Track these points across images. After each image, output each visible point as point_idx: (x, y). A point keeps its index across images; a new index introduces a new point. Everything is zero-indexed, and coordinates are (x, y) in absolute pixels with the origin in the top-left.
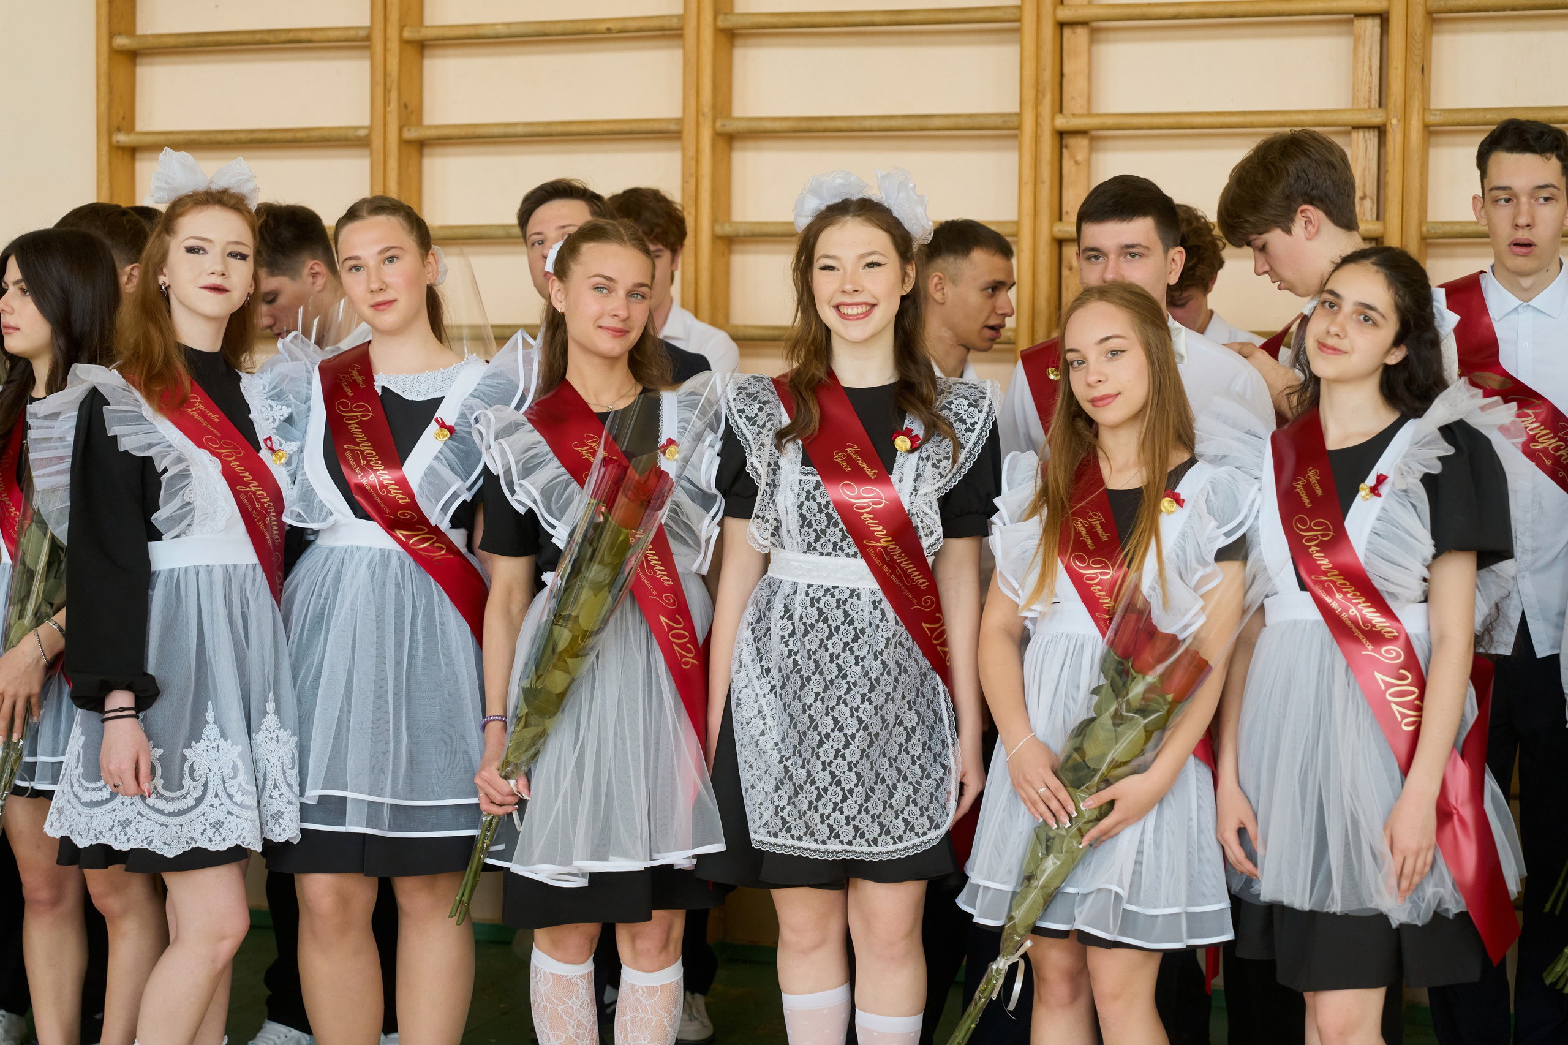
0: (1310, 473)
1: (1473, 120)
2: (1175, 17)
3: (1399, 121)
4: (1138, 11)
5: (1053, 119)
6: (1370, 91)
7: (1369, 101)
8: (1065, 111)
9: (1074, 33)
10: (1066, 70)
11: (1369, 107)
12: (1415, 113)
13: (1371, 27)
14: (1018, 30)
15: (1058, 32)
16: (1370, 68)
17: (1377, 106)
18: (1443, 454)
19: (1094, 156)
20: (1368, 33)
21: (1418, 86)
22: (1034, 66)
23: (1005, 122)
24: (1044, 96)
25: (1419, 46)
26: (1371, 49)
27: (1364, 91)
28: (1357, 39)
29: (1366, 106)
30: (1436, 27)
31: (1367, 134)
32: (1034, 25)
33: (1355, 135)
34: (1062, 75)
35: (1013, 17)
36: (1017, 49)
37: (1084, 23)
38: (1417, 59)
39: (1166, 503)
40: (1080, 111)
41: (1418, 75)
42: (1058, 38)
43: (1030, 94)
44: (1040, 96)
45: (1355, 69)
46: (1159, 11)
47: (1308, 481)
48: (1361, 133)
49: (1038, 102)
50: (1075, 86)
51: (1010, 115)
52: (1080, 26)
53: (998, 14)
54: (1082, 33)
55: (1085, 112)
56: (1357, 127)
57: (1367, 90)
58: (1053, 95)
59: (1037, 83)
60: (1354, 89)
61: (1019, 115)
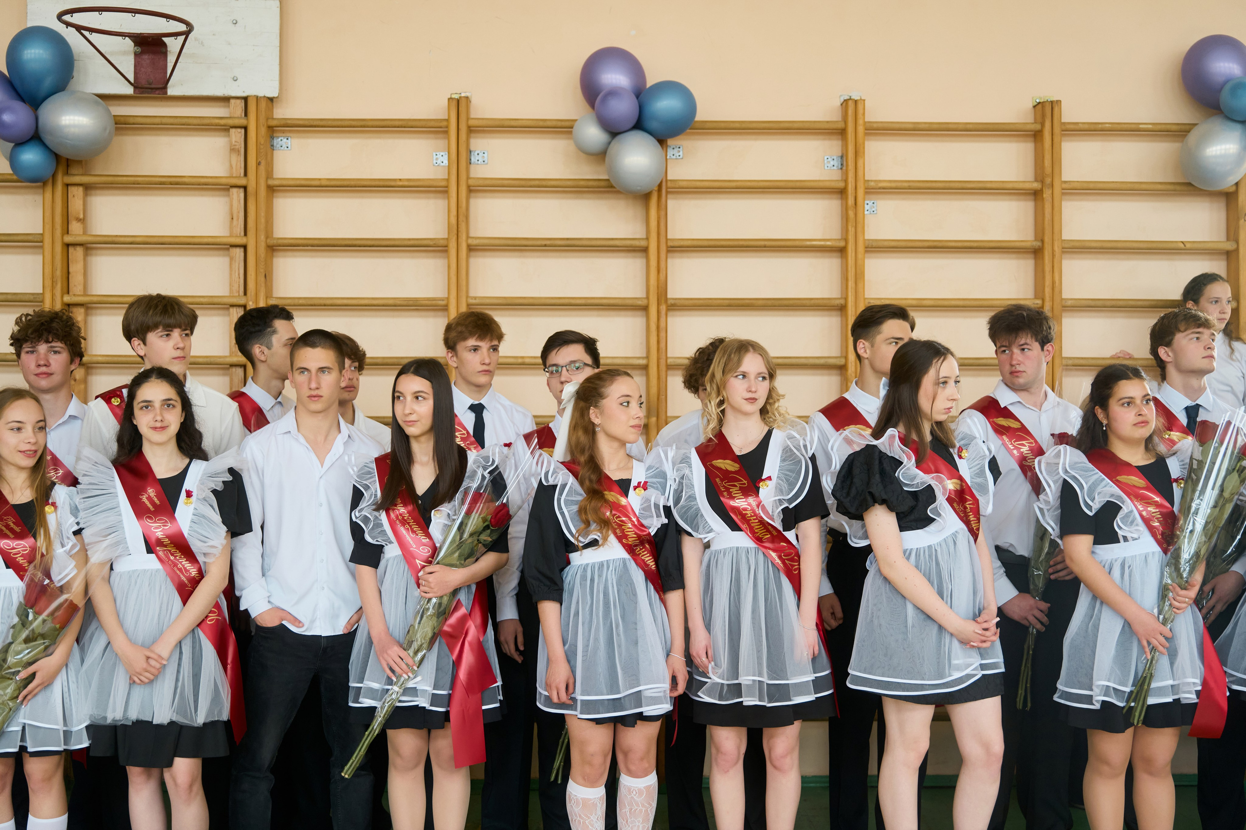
0: (149, 491)
1: (292, 304)
2: (131, 243)
3: (253, 303)
4: (110, 239)
5: (62, 297)
6: (239, 287)
7: (239, 292)
8: (70, 293)
9: (75, 250)
10: (71, 270)
11: (239, 295)
12: (262, 298)
13: (239, 252)
14: (42, 247)
15: (65, 250)
16: (239, 275)
17: (243, 294)
18: (226, 480)
19: (89, 318)
20: (237, 255)
21: (263, 285)
22: (51, 267)
23: (35, 298)
24: (56, 284)
25: (263, 264)
26: (239, 264)
27: (236, 287)
28: (232, 259)
29: (237, 294)
30: (275, 254)
31: (238, 309)
32: (50, 245)
33: (231, 309)
34: (68, 273)
35: (39, 240)
36: (41, 257)
37: (80, 245)
38: (262, 271)
39: (48, 509)
40: (79, 293)
41: (263, 279)
42: (65, 254)
43: (48, 283)
44: (54, 284)
45: (231, 274)
46: (122, 239)
47: (149, 495)
48: (235, 309)
49: (53, 288)
50: (77, 279)
51: (38, 294)
52: (78, 246)
53: (30, 238)
54: (80, 251)
55: (82, 294)
56: (232, 306)
57: (238, 286)
58: (62, 284)
59: (53, 277)
60: (230, 285)
61: (43, 294)
